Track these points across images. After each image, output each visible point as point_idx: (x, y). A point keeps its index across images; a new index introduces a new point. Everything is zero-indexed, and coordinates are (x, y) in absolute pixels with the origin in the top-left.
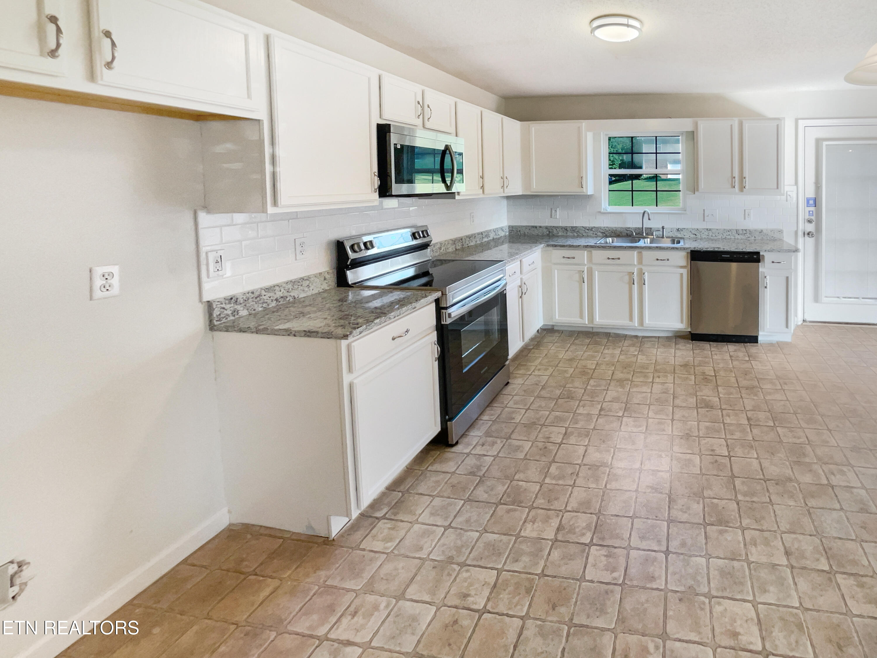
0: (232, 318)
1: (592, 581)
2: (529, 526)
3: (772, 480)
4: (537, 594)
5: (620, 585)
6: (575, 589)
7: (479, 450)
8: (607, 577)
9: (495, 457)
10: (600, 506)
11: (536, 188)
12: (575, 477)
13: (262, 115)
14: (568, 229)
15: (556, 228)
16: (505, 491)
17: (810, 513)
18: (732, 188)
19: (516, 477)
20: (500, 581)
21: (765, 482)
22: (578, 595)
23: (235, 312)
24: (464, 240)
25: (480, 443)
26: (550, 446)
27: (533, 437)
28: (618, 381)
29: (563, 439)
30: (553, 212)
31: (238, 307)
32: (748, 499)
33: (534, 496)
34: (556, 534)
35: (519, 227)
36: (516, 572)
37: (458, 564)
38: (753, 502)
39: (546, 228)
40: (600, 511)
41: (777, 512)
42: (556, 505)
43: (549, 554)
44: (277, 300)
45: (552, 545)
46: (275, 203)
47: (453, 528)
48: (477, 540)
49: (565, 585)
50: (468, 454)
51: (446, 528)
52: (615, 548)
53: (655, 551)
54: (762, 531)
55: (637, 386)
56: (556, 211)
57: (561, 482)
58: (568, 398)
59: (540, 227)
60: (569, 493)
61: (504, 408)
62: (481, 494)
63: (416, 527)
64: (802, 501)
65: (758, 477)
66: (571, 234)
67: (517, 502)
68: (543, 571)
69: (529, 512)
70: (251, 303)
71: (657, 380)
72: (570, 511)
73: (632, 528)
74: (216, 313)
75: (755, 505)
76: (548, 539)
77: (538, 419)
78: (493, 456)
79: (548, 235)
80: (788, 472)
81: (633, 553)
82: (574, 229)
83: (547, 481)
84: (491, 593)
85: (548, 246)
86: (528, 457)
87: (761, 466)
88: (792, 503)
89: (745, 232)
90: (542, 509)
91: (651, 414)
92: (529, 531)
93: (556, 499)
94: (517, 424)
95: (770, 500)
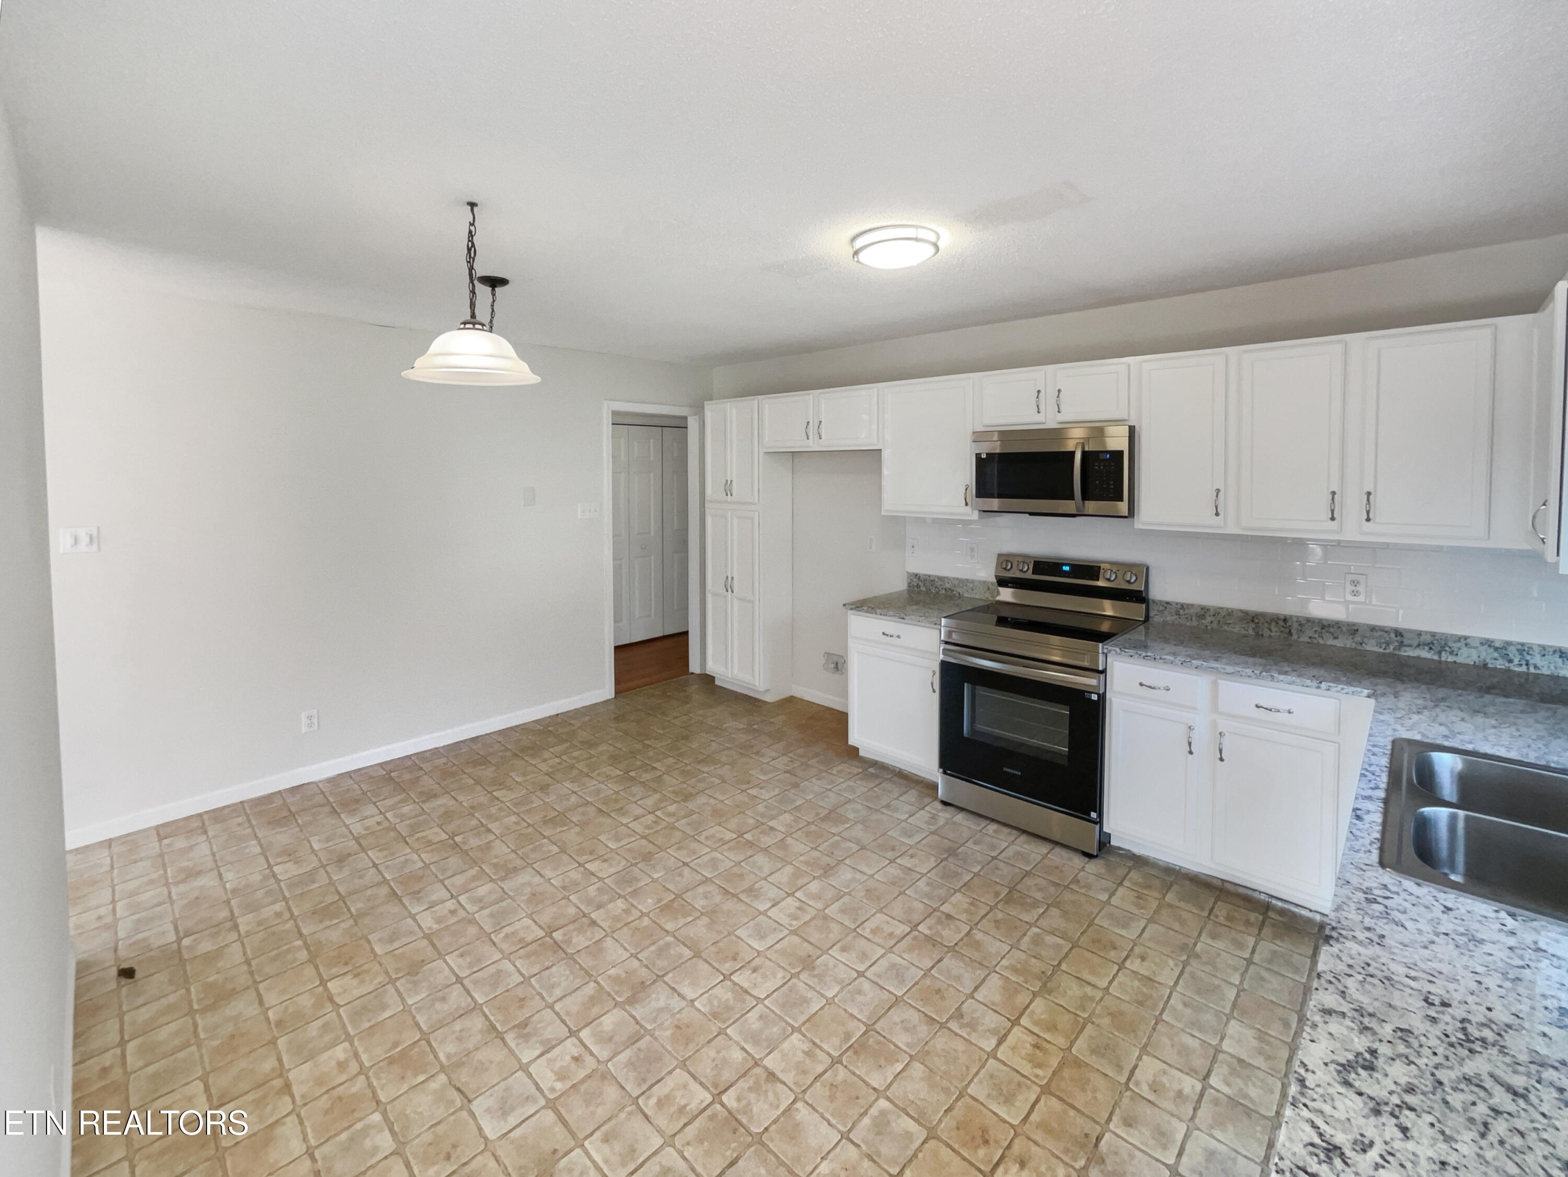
3: (652, 984)
17: (587, 973)
21: (658, 976)
32: (661, 943)
38: (654, 943)
41: (621, 951)
54: (626, 924)
64: (602, 982)
65: (670, 975)
75: (648, 942)
80: (638, 1012)
87: (679, 995)
88: (612, 972)
95: (638, 959)
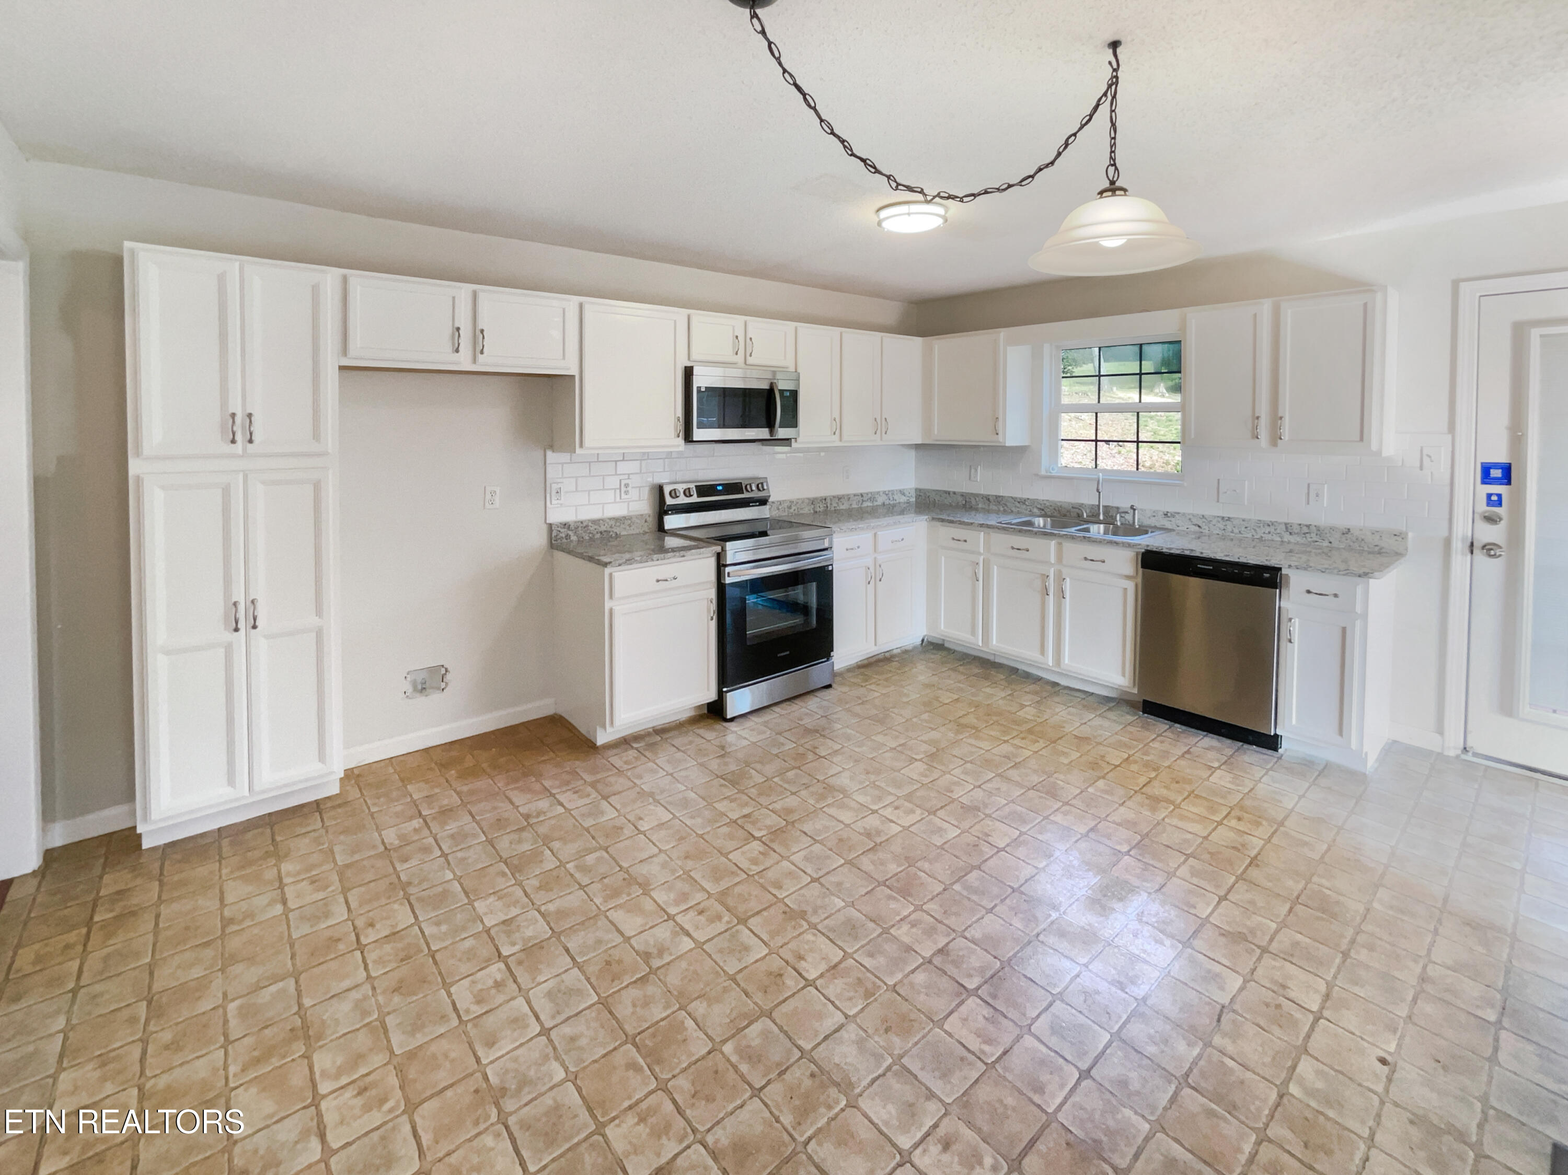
0: (564, 540)
1: (950, 1035)
2: (905, 927)
4: (875, 1004)
5: (986, 1064)
6: (924, 1028)
7: (888, 812)
8: (974, 1044)
9: (906, 829)
10: (1015, 955)
11: (939, 435)
12: (997, 901)
13: (573, 371)
14: (991, 499)
15: (976, 496)
16: (897, 874)
18: (1253, 438)
19: (919, 864)
20: (842, 966)
22: (924, 1037)
23: (568, 537)
24: (828, 501)
25: (896, 804)
26: (985, 848)
27: (966, 825)
28: (1149, 797)
29: (1008, 845)
30: (973, 470)
31: (570, 533)
33: (930, 897)
34: (934, 954)
35: (928, 491)
36: (865, 967)
37: (809, 923)
39: (962, 495)
40: (1010, 960)
42: (952, 921)
43: (913, 971)
44: (601, 533)
45: (922, 964)
46: (581, 445)
47: (820, 884)
48: (839, 910)
49: (912, 1016)
50: (874, 812)
51: (814, 880)
52: (1006, 1017)
53: (1066, 1060)
55: (1182, 818)
56: (976, 470)
57: (974, 897)
58: (1047, 793)
59: (954, 493)
60: (978, 916)
61: (944, 773)
62: (866, 863)
63: (785, 864)
66: (995, 508)
67: (905, 892)
68: (895, 985)
69: (913, 911)
70: (580, 531)
71: (1233, 823)
72: (966, 938)
73: (1046, 1009)
74: (554, 534)
76: (920, 955)
77: (986, 806)
78: (903, 827)
79: (964, 506)
81: (1028, 1041)
82: (999, 499)
83: (957, 887)
84: (828, 971)
85: (933, 519)
86: (946, 846)
89: (1305, 530)
90: (932, 916)
91: (1183, 871)
92: (903, 933)
93: (957, 914)
94: (953, 801)
